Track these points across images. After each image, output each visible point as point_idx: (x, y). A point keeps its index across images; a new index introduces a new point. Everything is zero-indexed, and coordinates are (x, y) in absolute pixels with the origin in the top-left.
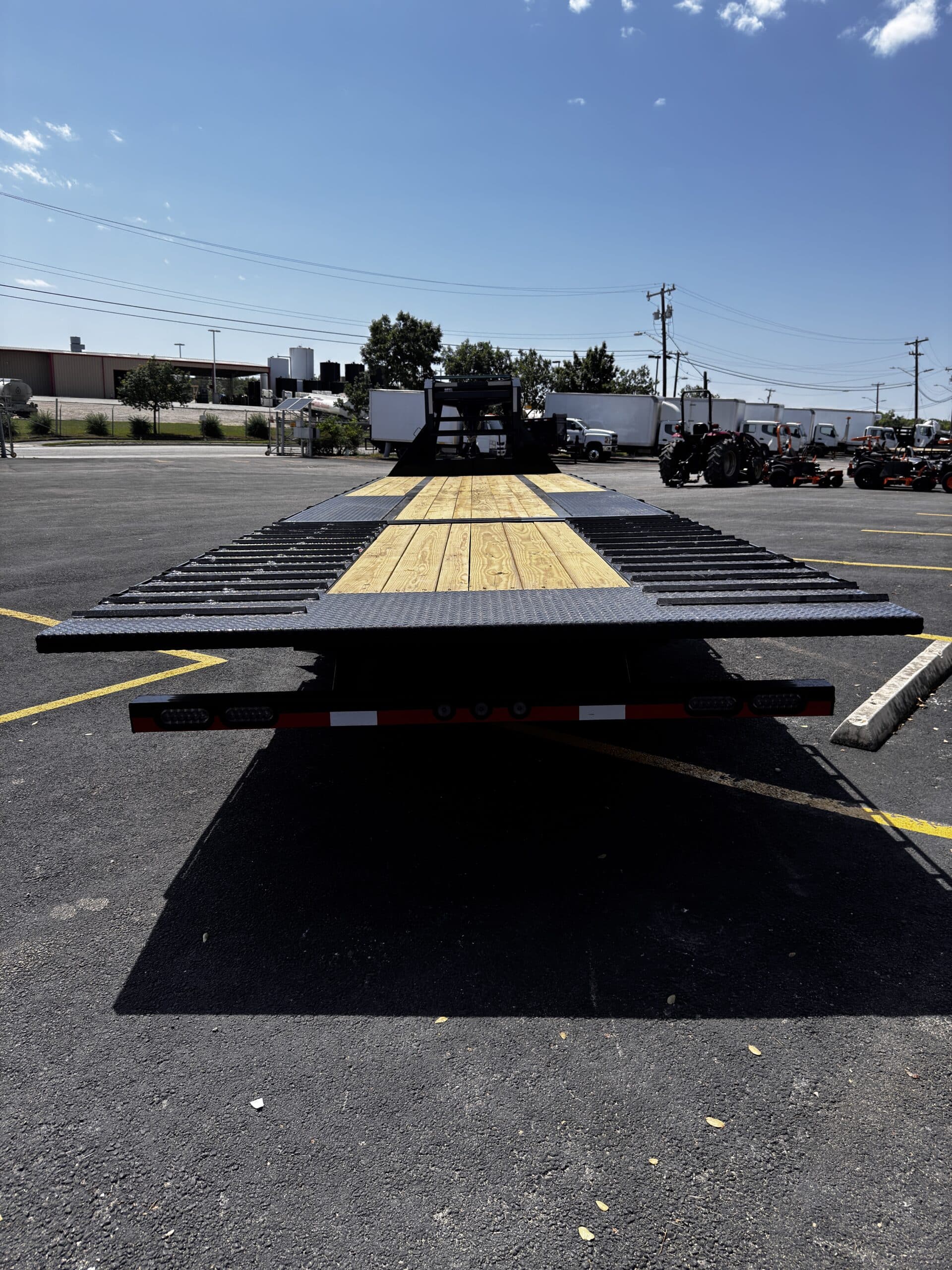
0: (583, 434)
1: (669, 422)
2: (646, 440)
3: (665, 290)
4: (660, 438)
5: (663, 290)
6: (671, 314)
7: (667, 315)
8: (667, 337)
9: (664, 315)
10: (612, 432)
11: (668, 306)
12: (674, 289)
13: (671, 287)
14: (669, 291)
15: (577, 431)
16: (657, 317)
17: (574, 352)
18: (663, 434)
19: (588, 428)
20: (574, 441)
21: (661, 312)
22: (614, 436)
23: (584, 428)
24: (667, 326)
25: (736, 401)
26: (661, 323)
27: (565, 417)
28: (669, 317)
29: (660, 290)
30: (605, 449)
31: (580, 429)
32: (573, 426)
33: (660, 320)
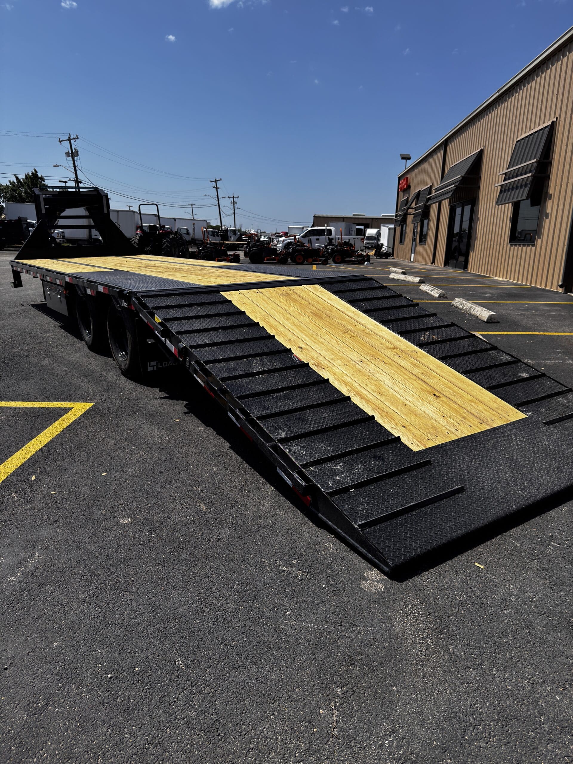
3: (72, 138)
5: (69, 138)
6: (78, 154)
7: (75, 154)
8: (77, 169)
9: (73, 154)
11: (75, 149)
12: (78, 138)
13: (75, 137)
14: (74, 139)
16: (68, 156)
17: (15, 175)
21: (70, 152)
24: (76, 162)
26: (72, 160)
27: (26, 220)
28: (77, 156)
29: (68, 138)
33: (71, 157)
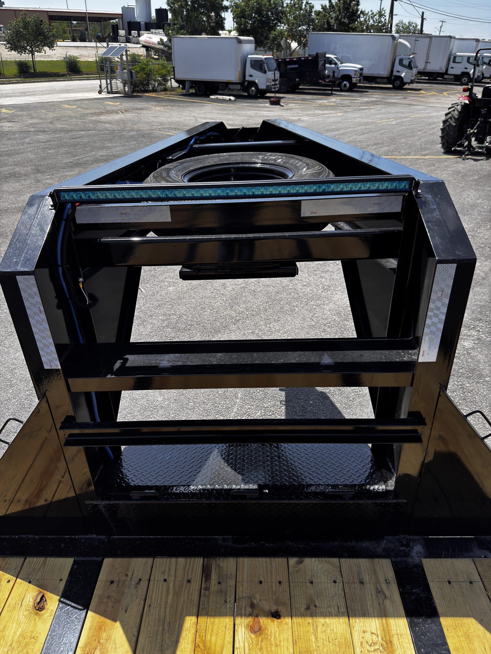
0: (338, 68)
1: (402, 56)
2: (383, 72)
4: (395, 70)
10: (360, 66)
15: (333, 66)
18: (397, 67)
19: (341, 63)
20: (332, 74)
22: (361, 69)
23: (339, 63)
25: (450, 37)
27: (325, 53)
30: (354, 80)
31: (336, 64)
32: (330, 62)
